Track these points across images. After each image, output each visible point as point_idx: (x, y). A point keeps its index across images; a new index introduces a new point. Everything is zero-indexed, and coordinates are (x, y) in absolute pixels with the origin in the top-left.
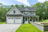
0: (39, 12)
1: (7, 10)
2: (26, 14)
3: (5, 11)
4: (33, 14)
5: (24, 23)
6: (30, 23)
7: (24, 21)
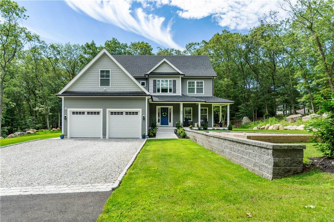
0: (226, 81)
1: (62, 67)
2: (164, 90)
3: (51, 74)
4: (200, 90)
5: (151, 134)
6: (185, 137)
7: (153, 125)
